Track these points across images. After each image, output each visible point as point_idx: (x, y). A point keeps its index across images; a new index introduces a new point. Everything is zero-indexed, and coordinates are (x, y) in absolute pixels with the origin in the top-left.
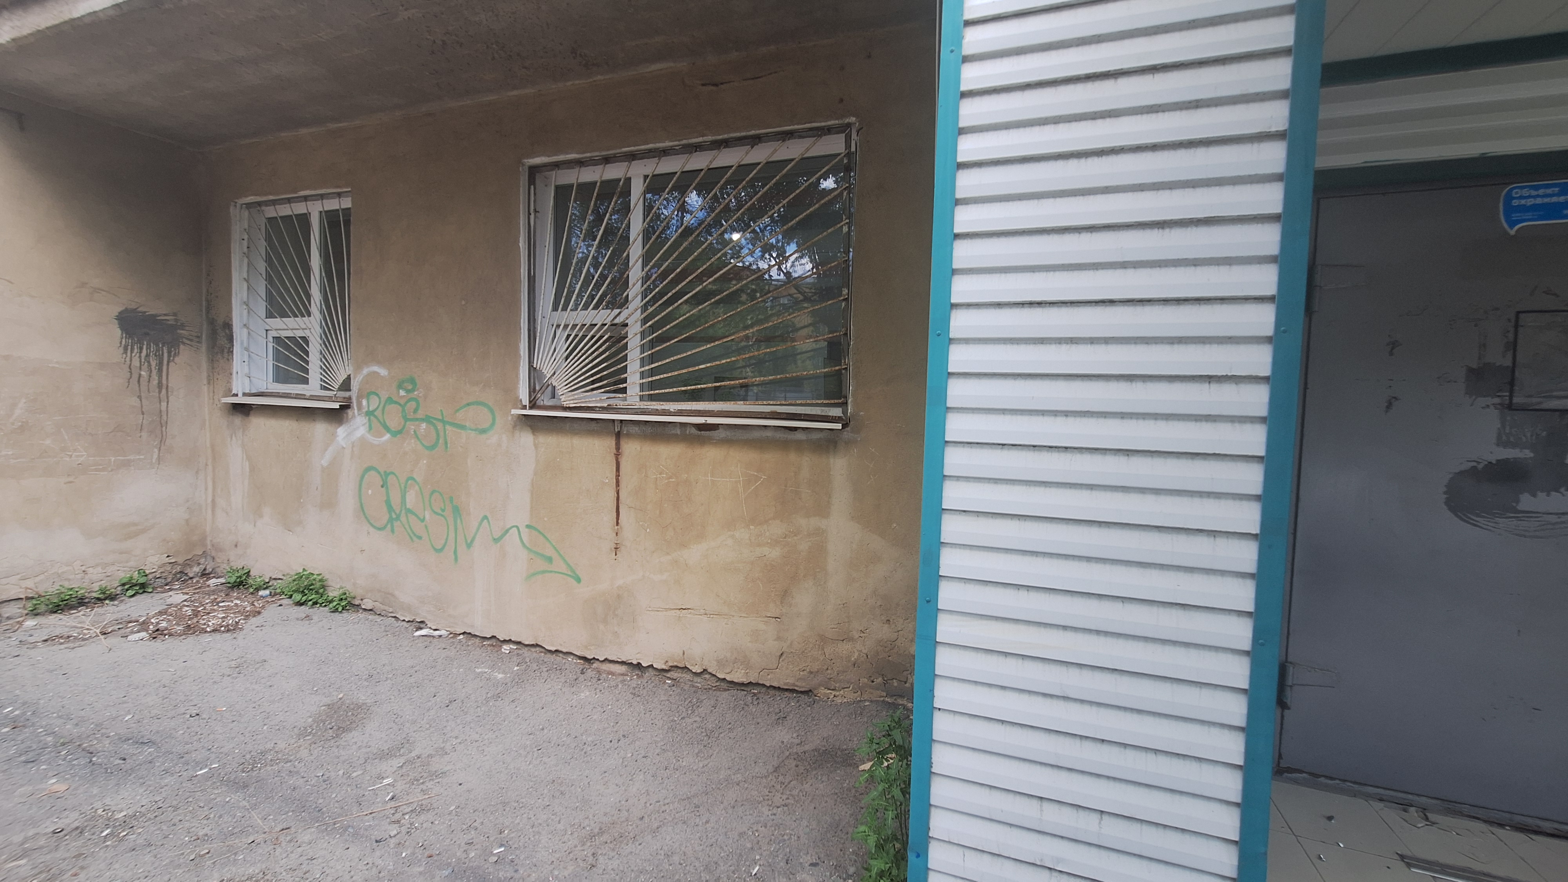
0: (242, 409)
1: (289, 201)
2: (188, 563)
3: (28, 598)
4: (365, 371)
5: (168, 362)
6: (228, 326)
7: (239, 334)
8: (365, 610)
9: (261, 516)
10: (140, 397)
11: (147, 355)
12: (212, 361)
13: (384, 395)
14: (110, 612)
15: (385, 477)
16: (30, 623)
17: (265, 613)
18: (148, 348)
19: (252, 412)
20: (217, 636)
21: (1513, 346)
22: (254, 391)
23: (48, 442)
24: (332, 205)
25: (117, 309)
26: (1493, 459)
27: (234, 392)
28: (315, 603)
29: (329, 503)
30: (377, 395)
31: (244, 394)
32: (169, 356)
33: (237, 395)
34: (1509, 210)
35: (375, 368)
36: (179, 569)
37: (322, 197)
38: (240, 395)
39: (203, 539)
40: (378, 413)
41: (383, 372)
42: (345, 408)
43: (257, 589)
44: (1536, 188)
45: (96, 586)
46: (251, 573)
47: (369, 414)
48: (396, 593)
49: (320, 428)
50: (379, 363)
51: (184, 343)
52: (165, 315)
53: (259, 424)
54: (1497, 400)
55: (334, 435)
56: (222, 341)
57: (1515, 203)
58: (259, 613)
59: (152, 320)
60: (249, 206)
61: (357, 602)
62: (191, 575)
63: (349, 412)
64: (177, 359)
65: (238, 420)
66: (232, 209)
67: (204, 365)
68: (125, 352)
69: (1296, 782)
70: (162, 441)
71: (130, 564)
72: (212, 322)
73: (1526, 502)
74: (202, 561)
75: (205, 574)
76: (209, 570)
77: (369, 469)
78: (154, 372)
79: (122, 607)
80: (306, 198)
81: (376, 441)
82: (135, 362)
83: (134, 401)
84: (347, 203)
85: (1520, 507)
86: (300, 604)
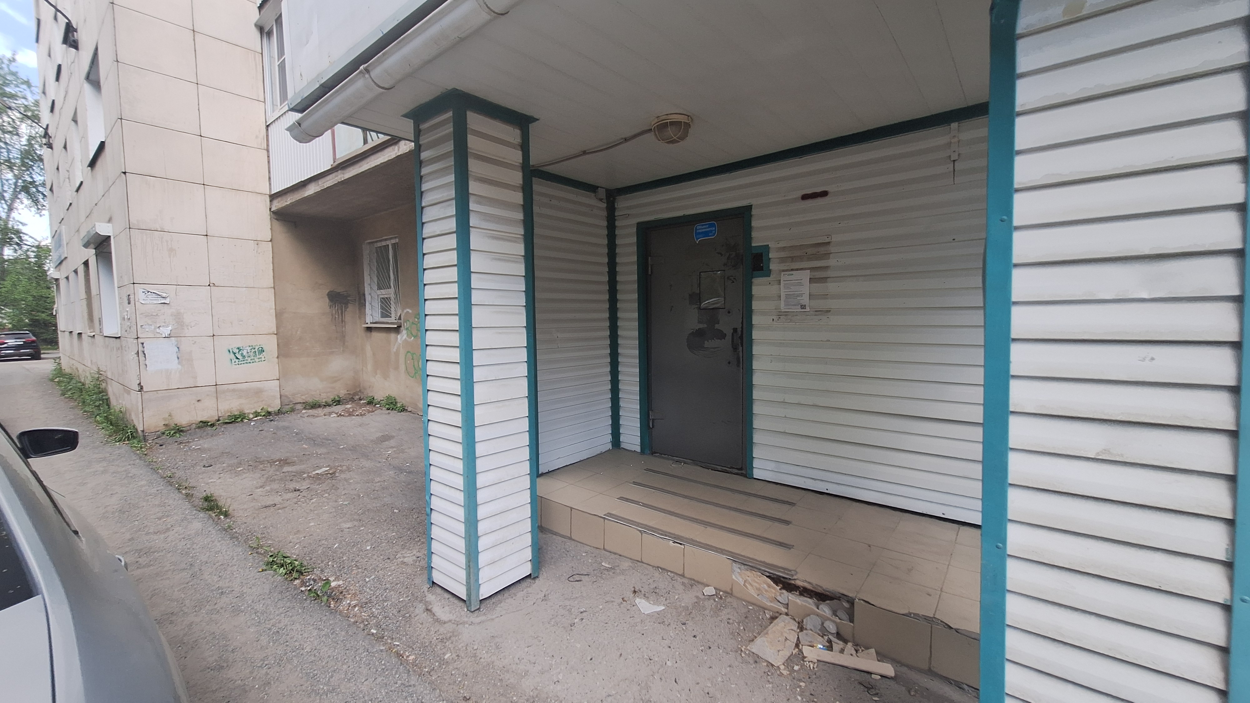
0: (369, 329)
1: (381, 241)
2: (355, 394)
3: (304, 403)
4: (405, 311)
5: (345, 311)
6: (364, 295)
7: (368, 297)
8: (409, 411)
9: (376, 374)
10: (335, 326)
11: (338, 309)
12: (360, 310)
13: (411, 321)
14: (327, 410)
15: (413, 354)
16: (304, 411)
17: (376, 412)
18: (338, 306)
19: (372, 330)
20: (357, 417)
21: (699, 285)
22: (374, 321)
23: (308, 344)
24: (393, 241)
25: (327, 291)
26: (697, 328)
27: (367, 322)
28: (393, 409)
29: (397, 368)
30: (409, 321)
31: (371, 323)
32: (345, 308)
33: (367, 323)
34: (697, 234)
35: (408, 310)
36: (351, 397)
37: (391, 239)
38: (369, 323)
39: (359, 385)
40: (409, 329)
41: (410, 311)
42: (399, 327)
43: (376, 405)
44: (703, 225)
45: (324, 401)
46: (375, 398)
47: (407, 329)
48: (418, 404)
49: (393, 336)
50: (409, 308)
51: (350, 303)
52: (344, 292)
53: (376, 335)
54: (697, 306)
55: (397, 338)
56: (362, 301)
57: (698, 231)
58: (374, 412)
59: (338, 294)
60: (369, 243)
61: (406, 408)
62: (355, 399)
63: (401, 328)
64: (348, 310)
65: (368, 334)
66: (363, 246)
67: (358, 311)
68: (330, 308)
69: (656, 456)
70: (344, 344)
71: (335, 393)
72: (359, 293)
73: (707, 344)
74: (359, 394)
75: (360, 399)
76: (362, 398)
77: (408, 352)
78: (340, 315)
79: (332, 409)
80: (386, 240)
81: (409, 340)
82: (334, 312)
83: (334, 328)
84: (397, 240)
85: (705, 346)
86: (388, 409)
